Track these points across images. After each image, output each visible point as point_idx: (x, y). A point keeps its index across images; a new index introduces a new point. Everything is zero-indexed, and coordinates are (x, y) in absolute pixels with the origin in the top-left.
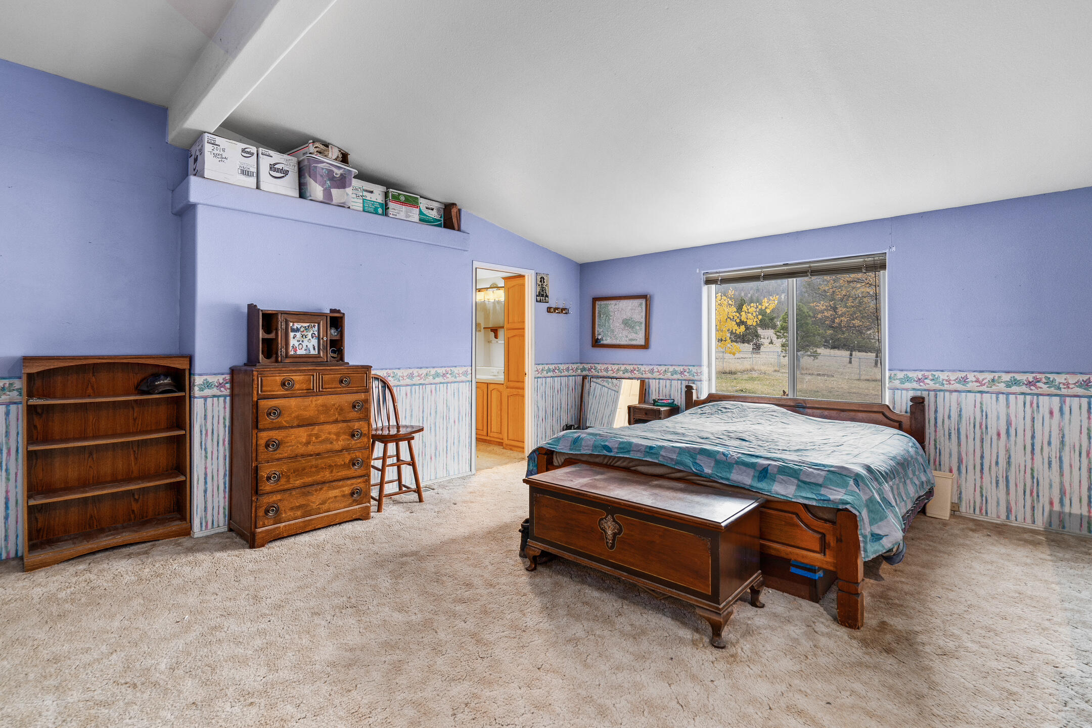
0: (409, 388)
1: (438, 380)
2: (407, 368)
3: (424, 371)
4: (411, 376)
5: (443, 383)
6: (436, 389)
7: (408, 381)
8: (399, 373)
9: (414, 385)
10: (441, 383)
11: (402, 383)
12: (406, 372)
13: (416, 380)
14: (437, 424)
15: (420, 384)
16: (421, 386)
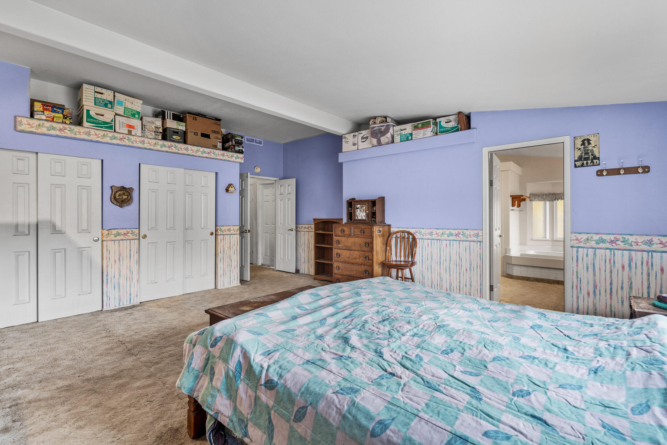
0: (430, 241)
1: (451, 238)
2: (428, 229)
3: (440, 231)
4: (431, 233)
5: (456, 240)
6: (450, 244)
7: (429, 237)
8: (423, 231)
9: (433, 239)
10: (454, 240)
11: (425, 237)
12: (428, 231)
13: (434, 236)
14: (451, 268)
15: (438, 239)
16: (438, 241)
